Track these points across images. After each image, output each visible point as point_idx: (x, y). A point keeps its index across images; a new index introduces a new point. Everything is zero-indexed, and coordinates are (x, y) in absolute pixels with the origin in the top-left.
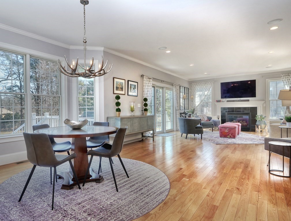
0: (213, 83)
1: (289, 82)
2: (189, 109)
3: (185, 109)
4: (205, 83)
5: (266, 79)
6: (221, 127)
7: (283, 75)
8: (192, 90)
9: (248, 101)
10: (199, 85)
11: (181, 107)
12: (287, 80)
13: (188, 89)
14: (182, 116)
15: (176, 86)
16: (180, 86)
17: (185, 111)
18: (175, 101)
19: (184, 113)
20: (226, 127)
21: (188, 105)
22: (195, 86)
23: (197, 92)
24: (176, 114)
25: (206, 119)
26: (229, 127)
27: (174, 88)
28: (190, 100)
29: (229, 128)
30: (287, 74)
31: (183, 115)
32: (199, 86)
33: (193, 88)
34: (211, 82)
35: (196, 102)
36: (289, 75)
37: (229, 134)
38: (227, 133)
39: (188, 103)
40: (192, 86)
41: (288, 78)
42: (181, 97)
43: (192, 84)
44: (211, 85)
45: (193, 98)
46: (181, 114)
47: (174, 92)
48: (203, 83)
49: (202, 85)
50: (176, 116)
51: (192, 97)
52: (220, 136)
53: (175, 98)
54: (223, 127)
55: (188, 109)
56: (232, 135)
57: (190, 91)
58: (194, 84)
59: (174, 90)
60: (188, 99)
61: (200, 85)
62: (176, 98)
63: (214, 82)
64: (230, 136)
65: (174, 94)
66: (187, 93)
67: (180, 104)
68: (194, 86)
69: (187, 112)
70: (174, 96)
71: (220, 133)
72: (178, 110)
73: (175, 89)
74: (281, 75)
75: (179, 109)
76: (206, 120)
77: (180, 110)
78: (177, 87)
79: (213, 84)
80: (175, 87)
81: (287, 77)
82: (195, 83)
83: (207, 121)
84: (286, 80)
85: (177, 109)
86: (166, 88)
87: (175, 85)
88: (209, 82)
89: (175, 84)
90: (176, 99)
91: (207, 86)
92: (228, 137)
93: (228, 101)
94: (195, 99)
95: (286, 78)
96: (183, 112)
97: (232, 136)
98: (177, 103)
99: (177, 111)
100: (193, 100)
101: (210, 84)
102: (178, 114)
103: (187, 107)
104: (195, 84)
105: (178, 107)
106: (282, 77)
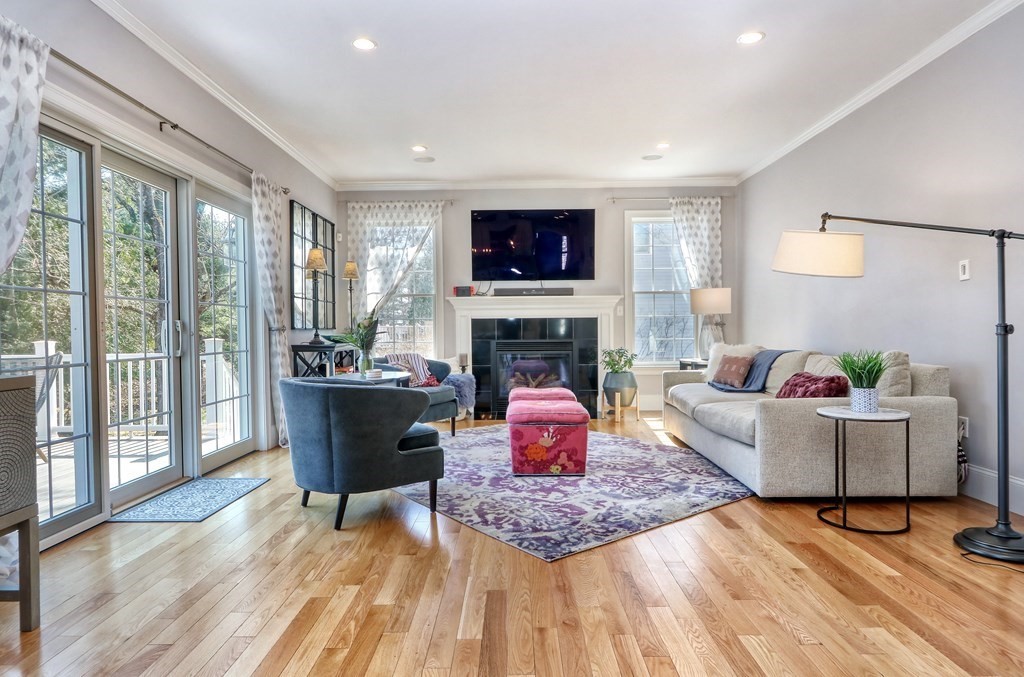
0: (440, 209)
1: (691, 227)
2: (334, 327)
3: (316, 325)
4: (407, 205)
5: (626, 212)
6: (523, 423)
7: (674, 202)
8: (348, 233)
9: (569, 292)
10: (380, 215)
11: (298, 317)
12: (687, 220)
13: (329, 226)
14: (303, 360)
15: (266, 189)
16: (292, 202)
17: (317, 335)
18: (264, 278)
19: (315, 346)
20: (545, 418)
21: (330, 305)
22: (365, 217)
23: (373, 247)
24: (270, 355)
25: (424, 375)
26: (561, 418)
27: (255, 201)
28: (341, 281)
29: (558, 423)
30: (686, 199)
31: (307, 355)
32: (383, 216)
33: (353, 224)
34: (434, 205)
35: (368, 291)
36: (692, 204)
37: (557, 456)
38: (548, 449)
39: (330, 299)
40: (349, 217)
41: (688, 212)
42: (298, 260)
43: (350, 205)
44: (432, 215)
45: (353, 274)
46: (296, 350)
47: (257, 225)
48: (399, 205)
49: (395, 215)
50: (270, 366)
51: (350, 266)
52: (516, 470)
53: (265, 261)
54: (527, 422)
55: (330, 325)
56: (569, 458)
57: (339, 237)
58: (357, 206)
59: (256, 211)
60: (329, 279)
61: (387, 215)
62: (271, 260)
63: (443, 207)
64: (564, 467)
65: (258, 237)
66: (325, 247)
67: (292, 296)
68: (357, 217)
69: (327, 343)
70: (259, 248)
71: (517, 453)
72: (281, 330)
73: (261, 206)
74: (671, 200)
75: (287, 324)
76: (424, 380)
77: (293, 328)
78: (273, 195)
79: (440, 214)
80: (264, 194)
81: (685, 208)
82: (365, 202)
83: (428, 385)
84: (684, 218)
85: (274, 326)
86: (201, 184)
87: (260, 181)
88: (426, 205)
89: (262, 176)
90: (267, 266)
91: (416, 221)
92: (555, 469)
93: (499, 293)
94: (364, 281)
95: (683, 212)
96: (306, 338)
97: (570, 465)
98: (277, 289)
99: (275, 337)
100: (354, 280)
101: (430, 214)
102: (284, 355)
103: (326, 315)
104: (365, 206)
105: (279, 311)
106: (673, 209)
